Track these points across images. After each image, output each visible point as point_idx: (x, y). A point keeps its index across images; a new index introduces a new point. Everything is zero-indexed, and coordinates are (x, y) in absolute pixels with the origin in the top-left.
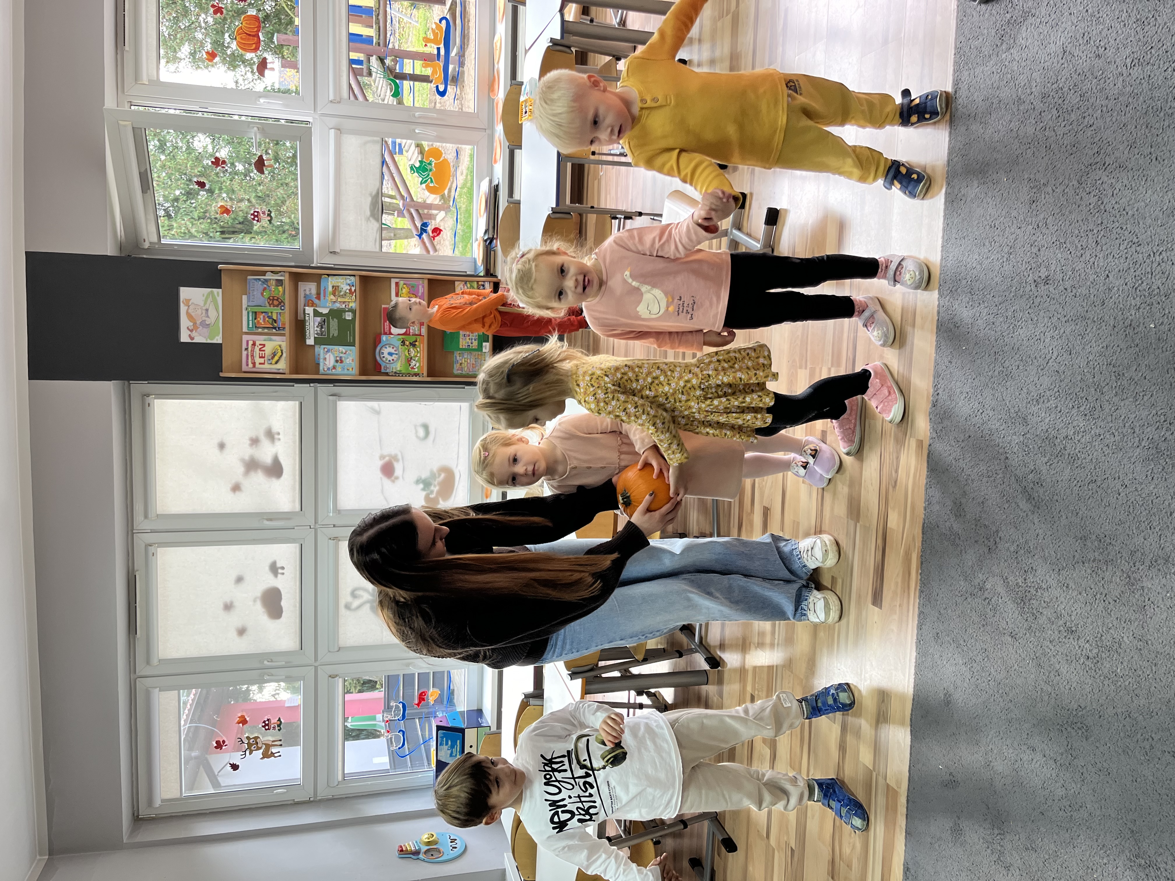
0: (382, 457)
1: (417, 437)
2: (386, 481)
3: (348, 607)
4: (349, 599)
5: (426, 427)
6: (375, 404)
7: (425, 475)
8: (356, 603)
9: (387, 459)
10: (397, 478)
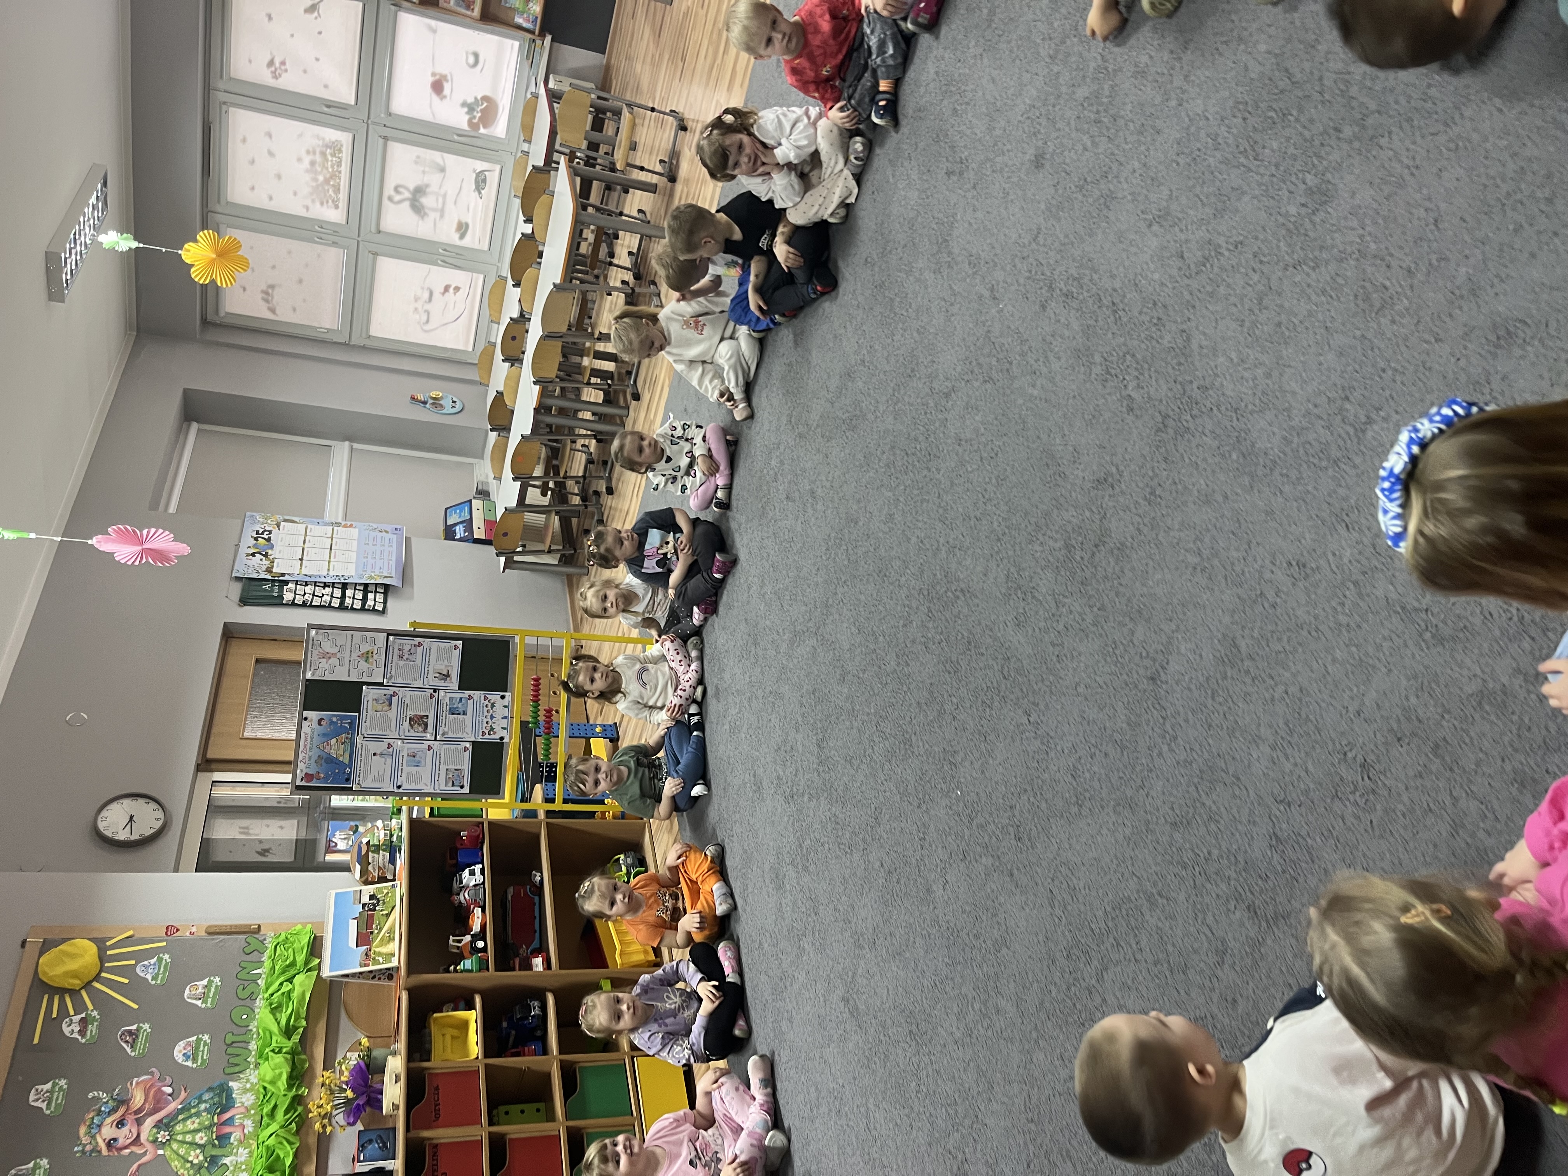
0: (433, 74)
1: (467, 63)
2: (435, 97)
3: (390, 199)
4: (392, 193)
5: (476, 56)
6: (433, 23)
7: (470, 100)
8: (397, 198)
9: (438, 77)
10: (445, 97)
